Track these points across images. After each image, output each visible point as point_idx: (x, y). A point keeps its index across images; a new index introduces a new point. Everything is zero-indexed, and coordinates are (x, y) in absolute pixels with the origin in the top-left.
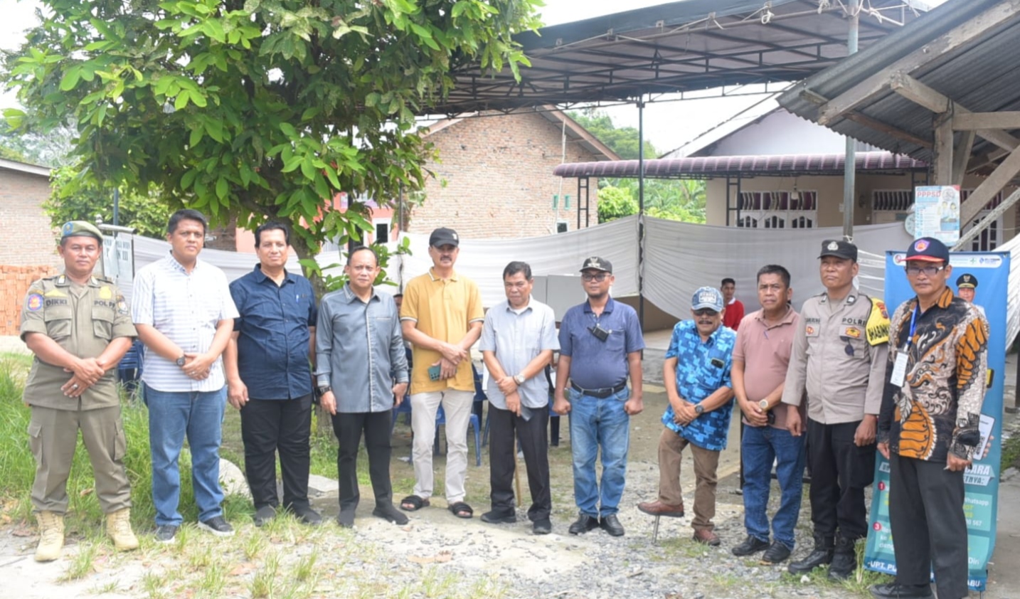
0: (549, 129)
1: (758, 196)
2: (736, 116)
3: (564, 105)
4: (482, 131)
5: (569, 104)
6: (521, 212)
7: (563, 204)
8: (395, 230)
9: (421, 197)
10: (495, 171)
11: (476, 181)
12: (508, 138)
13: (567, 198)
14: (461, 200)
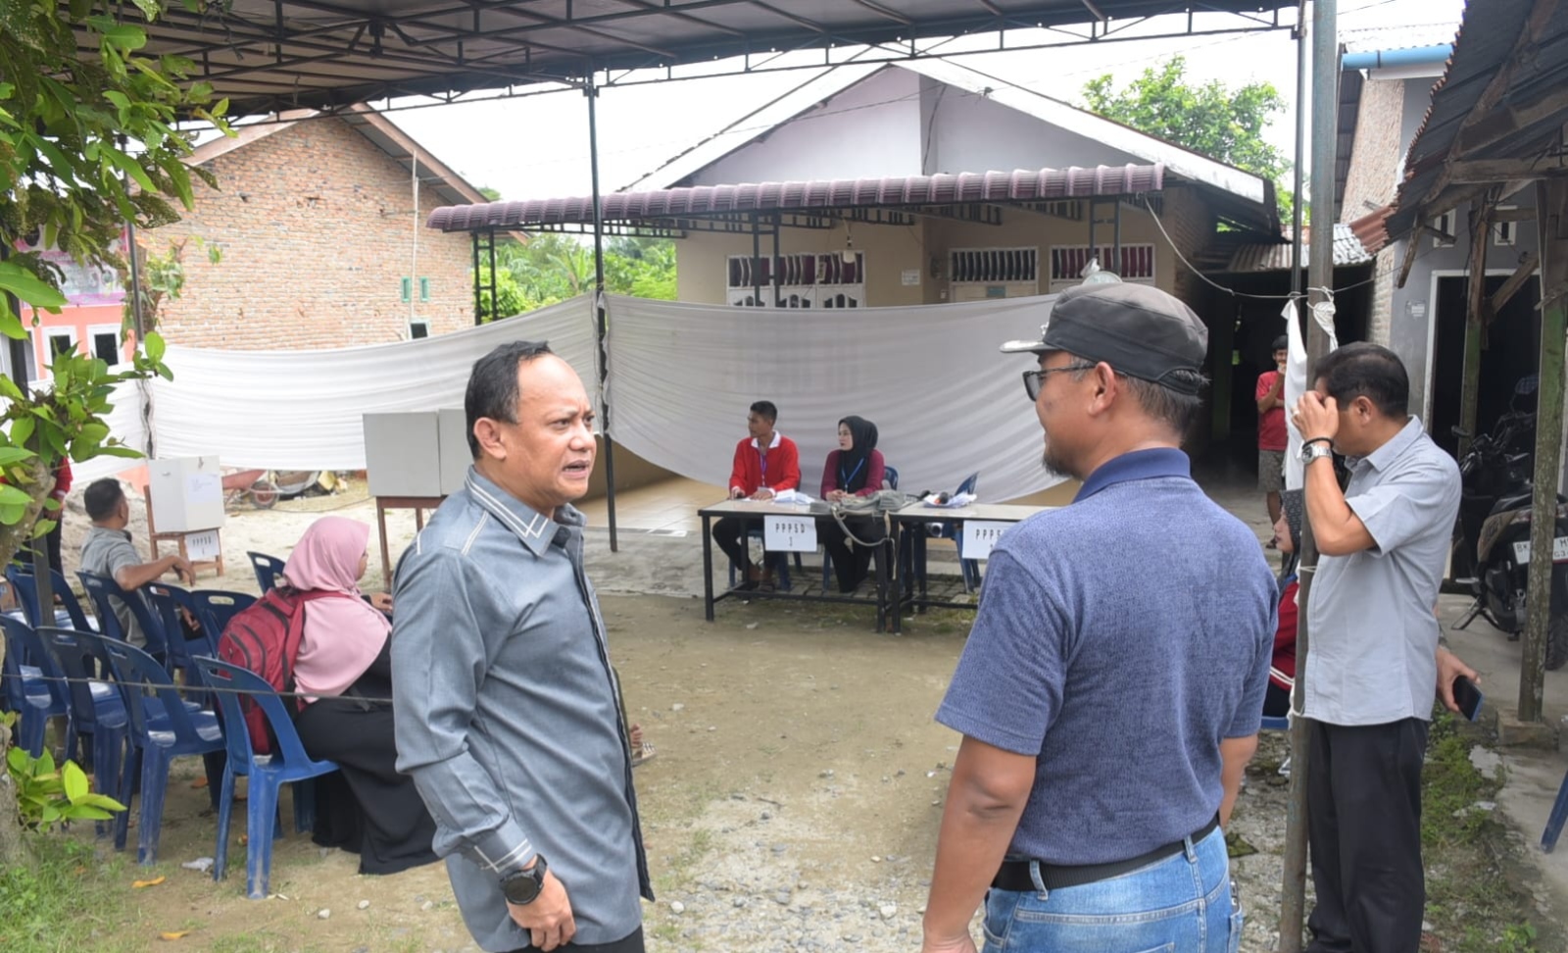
0: (388, 168)
1: (810, 261)
2: (730, 127)
3: (444, 95)
4: (275, 170)
5: (453, 94)
6: (350, 308)
7: (420, 292)
8: (129, 343)
9: (175, 282)
10: (302, 238)
11: (271, 257)
12: (320, 182)
13: (423, 282)
14: (246, 289)
